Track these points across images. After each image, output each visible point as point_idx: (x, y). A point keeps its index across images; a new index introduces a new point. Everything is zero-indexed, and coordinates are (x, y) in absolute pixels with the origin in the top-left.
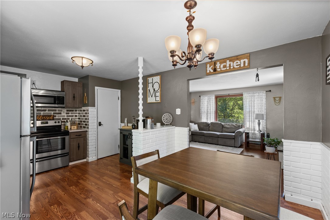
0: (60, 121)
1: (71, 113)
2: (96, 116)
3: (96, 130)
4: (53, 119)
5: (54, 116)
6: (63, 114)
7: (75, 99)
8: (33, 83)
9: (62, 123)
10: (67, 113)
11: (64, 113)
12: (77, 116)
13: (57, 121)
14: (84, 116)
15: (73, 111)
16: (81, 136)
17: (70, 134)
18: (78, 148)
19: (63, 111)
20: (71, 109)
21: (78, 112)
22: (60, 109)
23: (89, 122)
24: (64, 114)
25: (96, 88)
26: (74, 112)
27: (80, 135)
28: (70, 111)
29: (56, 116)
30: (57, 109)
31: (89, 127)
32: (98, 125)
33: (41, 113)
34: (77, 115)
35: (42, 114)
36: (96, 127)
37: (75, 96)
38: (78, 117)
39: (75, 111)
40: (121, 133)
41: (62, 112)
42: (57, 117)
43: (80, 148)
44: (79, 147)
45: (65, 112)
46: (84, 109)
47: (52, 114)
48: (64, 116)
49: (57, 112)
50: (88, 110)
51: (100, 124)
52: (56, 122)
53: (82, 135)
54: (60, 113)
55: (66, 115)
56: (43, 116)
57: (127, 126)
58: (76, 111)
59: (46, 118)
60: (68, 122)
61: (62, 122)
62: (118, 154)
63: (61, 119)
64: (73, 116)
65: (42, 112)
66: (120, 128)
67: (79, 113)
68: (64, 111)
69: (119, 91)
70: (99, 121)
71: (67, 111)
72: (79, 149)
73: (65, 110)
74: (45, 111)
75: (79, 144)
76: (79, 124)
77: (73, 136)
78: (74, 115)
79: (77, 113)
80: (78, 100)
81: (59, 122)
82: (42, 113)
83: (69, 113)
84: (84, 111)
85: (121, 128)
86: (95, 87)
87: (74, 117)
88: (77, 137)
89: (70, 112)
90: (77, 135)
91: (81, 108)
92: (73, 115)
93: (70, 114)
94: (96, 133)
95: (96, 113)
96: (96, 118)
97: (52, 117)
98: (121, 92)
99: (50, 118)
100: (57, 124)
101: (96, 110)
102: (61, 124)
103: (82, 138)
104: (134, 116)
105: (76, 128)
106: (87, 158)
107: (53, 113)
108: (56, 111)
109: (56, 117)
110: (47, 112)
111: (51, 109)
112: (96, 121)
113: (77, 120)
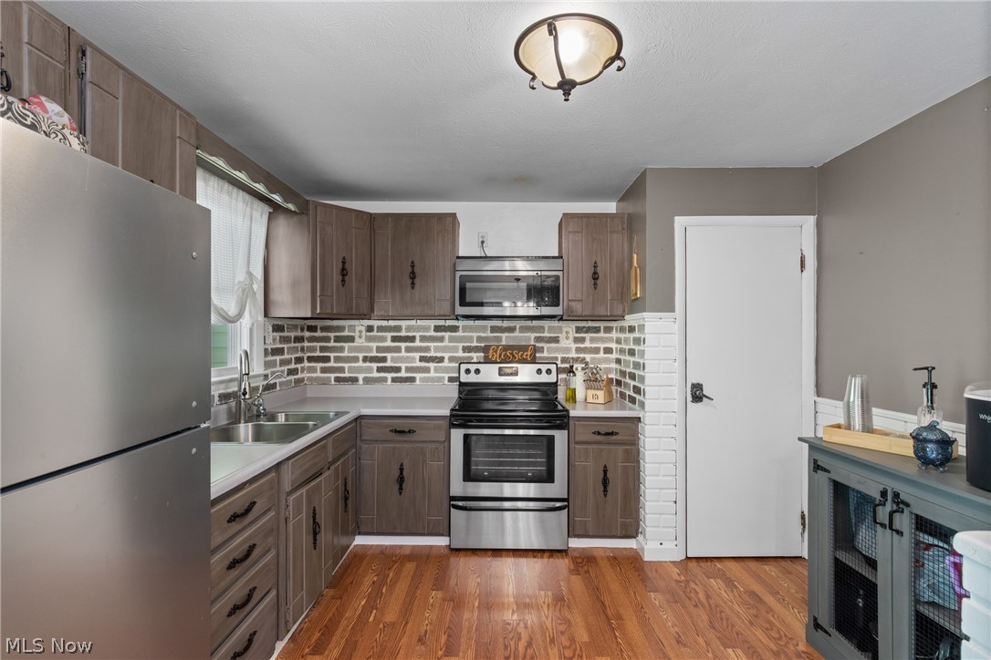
0: (553, 367)
1: (592, 340)
2: (678, 354)
3: (677, 417)
4: (533, 361)
5: (536, 349)
6: (564, 343)
7: (599, 282)
8: (481, 240)
9: (561, 376)
10: (576, 340)
11: (567, 338)
12: (612, 349)
13: (544, 368)
14: (632, 353)
15: (597, 330)
16: (614, 437)
17: (571, 422)
18: (602, 488)
19: (565, 330)
20: (590, 324)
21: (614, 335)
22: (555, 323)
23: (647, 382)
24: (567, 342)
25: (680, 221)
26: (602, 334)
27: (612, 434)
28: (589, 330)
29: (543, 348)
30: (546, 324)
31: (647, 403)
32: (690, 398)
33: (499, 339)
34: (613, 346)
35: (504, 343)
36: (677, 405)
37: (599, 270)
38: (614, 356)
39: (605, 332)
40: (816, 467)
41: (562, 337)
42: (545, 354)
43: (609, 489)
44: (605, 482)
45: (573, 334)
46: (632, 324)
47: (532, 343)
48: (568, 350)
49: (546, 334)
50: (642, 328)
51: (698, 394)
52: (539, 371)
53: (617, 434)
54: (556, 340)
55: (574, 346)
56: (506, 348)
57: (868, 428)
58: (608, 330)
59: (513, 356)
60: (575, 375)
61: (559, 371)
62: (799, 558)
63: (559, 362)
64: (596, 350)
65: (504, 335)
66: (809, 434)
67: (618, 341)
68: (567, 332)
69: (809, 222)
70: (693, 379)
71: (578, 330)
72: (605, 490)
73: (569, 328)
74: (513, 332)
75: (605, 472)
76: (619, 383)
77: (583, 434)
78: (602, 346)
79: (611, 340)
80: (609, 284)
81: (549, 372)
82: (504, 339)
83: (583, 339)
84: (632, 329)
85: (819, 435)
86: (676, 218)
87: (601, 355)
88: (599, 438)
89: (588, 336)
90: (599, 433)
91: (622, 318)
92: (599, 348)
93: (587, 344)
94: (679, 432)
95: (676, 339)
96: (678, 366)
97: (529, 353)
98: (819, 226)
99: (524, 357)
100: (544, 378)
101: (677, 328)
102: (555, 380)
103: (620, 449)
104: (930, 370)
105: (601, 400)
106: (640, 537)
107: (535, 337)
108: (542, 329)
109: (543, 352)
110: (517, 334)
111: (529, 323)
112: (677, 378)
113: (614, 366)
